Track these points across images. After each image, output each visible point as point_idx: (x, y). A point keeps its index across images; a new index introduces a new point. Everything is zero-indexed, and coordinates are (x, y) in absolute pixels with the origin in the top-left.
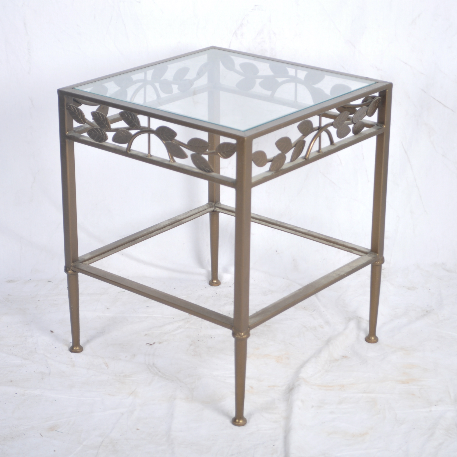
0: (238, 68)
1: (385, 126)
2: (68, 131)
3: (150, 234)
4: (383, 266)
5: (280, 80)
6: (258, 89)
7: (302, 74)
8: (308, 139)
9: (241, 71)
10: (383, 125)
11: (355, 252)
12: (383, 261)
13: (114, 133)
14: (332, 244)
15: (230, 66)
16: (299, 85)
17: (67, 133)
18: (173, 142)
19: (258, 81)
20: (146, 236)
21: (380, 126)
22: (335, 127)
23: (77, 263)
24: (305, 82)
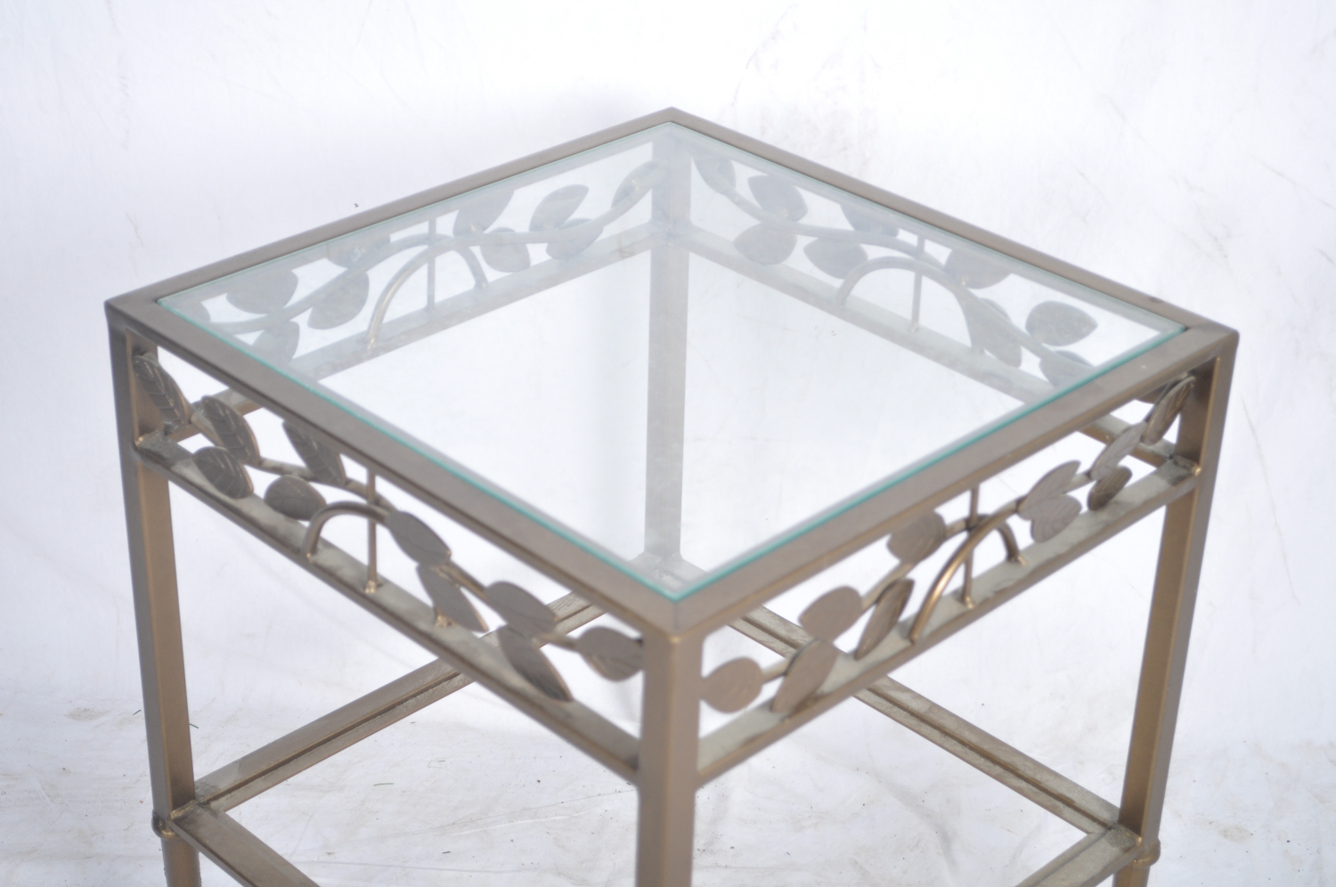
0: (743, 189)
1: (1198, 470)
2: (141, 434)
3: (444, 683)
4: (1155, 870)
5: (874, 252)
6: (800, 263)
7: (939, 251)
8: (923, 574)
9: (755, 202)
10: (1192, 466)
11: (1068, 811)
12: (1154, 854)
13: (272, 478)
14: (998, 770)
15: (720, 181)
16: (927, 283)
17: (141, 439)
18: (442, 571)
19: (803, 241)
20: (431, 690)
21: (1185, 467)
22: (1024, 517)
23: (190, 807)
24: (949, 276)
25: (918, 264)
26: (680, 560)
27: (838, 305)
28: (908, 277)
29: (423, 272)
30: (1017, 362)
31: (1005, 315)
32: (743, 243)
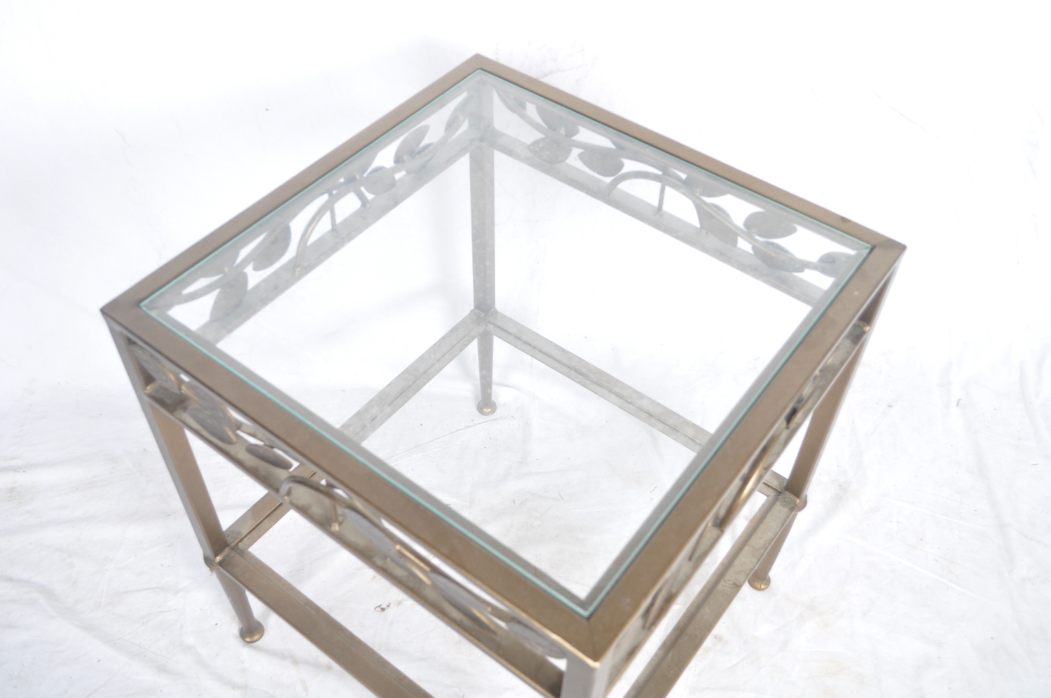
0: (533, 114)
2: (148, 385)
5: (631, 165)
6: (576, 163)
9: (543, 125)
10: (864, 326)
16: (670, 190)
19: (576, 151)
23: (227, 551)
24: (687, 187)
25: (665, 179)
26: (496, 312)
27: (607, 196)
28: (658, 185)
29: (328, 215)
30: (735, 243)
31: (728, 215)
32: (534, 147)
